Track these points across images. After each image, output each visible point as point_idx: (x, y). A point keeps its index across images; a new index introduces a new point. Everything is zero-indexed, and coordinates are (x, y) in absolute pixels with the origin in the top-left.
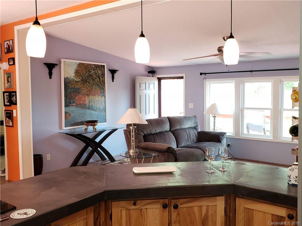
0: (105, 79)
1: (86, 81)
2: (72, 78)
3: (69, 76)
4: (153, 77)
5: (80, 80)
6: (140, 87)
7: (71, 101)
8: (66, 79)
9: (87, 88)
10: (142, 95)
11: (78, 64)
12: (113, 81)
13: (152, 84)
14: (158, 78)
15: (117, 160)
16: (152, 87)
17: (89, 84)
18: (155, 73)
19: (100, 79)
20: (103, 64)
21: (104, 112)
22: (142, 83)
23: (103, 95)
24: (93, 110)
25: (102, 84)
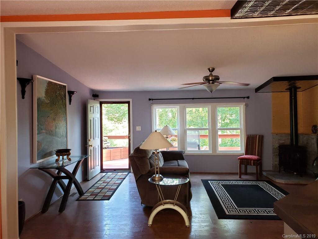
0: (66, 101)
1: (53, 103)
2: (43, 100)
3: (41, 97)
4: (94, 100)
5: (49, 101)
6: (90, 111)
7: (42, 127)
8: (39, 99)
9: (54, 112)
10: (92, 119)
11: (47, 82)
12: (70, 104)
13: (97, 108)
14: (100, 102)
15: (85, 193)
16: (97, 111)
17: (55, 107)
18: (98, 97)
19: (63, 101)
20: (65, 84)
21: (65, 139)
22: (92, 107)
23: (65, 120)
24: (58, 137)
25: (64, 106)
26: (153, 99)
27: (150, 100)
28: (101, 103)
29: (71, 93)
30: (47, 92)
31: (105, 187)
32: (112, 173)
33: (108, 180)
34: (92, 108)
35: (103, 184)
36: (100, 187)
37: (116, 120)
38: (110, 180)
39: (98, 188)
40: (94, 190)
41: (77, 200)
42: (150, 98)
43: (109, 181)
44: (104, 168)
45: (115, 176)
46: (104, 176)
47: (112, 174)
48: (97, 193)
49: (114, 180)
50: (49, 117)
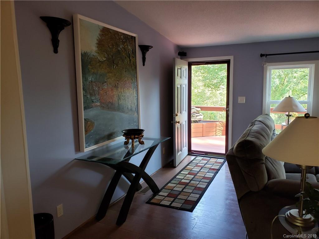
1: (114, 63)
3: (89, 51)
6: (178, 75)
7: (93, 98)
8: (84, 55)
9: (115, 75)
10: (179, 86)
11: (101, 28)
12: (144, 65)
13: (185, 71)
14: (188, 62)
15: (162, 189)
16: (185, 75)
17: (117, 67)
18: (186, 56)
19: (130, 60)
20: (134, 35)
21: (136, 114)
22: (179, 69)
23: (134, 88)
24: (123, 112)
25: (133, 68)
26: (267, 55)
27: (262, 55)
28: (190, 65)
29: (145, 49)
30: (100, 44)
31: (190, 182)
32: (203, 157)
33: (197, 169)
34: (179, 71)
35: (188, 176)
36: (183, 181)
37: (213, 87)
38: (198, 170)
39: (180, 183)
40: (175, 185)
41: (149, 202)
42: (263, 53)
43: (196, 172)
44: (193, 148)
45: (206, 164)
46: (192, 161)
47: (202, 160)
48: (177, 193)
49: (204, 171)
50: (105, 82)
